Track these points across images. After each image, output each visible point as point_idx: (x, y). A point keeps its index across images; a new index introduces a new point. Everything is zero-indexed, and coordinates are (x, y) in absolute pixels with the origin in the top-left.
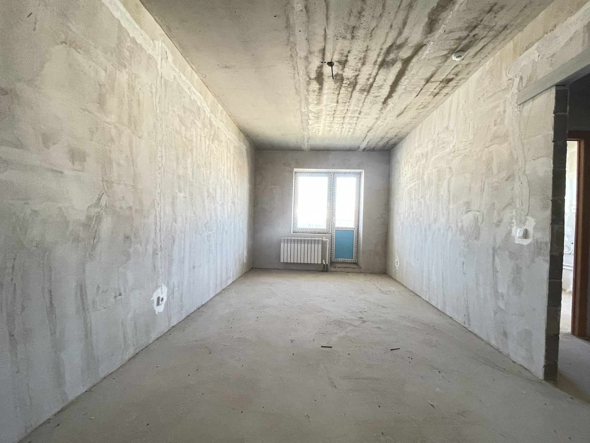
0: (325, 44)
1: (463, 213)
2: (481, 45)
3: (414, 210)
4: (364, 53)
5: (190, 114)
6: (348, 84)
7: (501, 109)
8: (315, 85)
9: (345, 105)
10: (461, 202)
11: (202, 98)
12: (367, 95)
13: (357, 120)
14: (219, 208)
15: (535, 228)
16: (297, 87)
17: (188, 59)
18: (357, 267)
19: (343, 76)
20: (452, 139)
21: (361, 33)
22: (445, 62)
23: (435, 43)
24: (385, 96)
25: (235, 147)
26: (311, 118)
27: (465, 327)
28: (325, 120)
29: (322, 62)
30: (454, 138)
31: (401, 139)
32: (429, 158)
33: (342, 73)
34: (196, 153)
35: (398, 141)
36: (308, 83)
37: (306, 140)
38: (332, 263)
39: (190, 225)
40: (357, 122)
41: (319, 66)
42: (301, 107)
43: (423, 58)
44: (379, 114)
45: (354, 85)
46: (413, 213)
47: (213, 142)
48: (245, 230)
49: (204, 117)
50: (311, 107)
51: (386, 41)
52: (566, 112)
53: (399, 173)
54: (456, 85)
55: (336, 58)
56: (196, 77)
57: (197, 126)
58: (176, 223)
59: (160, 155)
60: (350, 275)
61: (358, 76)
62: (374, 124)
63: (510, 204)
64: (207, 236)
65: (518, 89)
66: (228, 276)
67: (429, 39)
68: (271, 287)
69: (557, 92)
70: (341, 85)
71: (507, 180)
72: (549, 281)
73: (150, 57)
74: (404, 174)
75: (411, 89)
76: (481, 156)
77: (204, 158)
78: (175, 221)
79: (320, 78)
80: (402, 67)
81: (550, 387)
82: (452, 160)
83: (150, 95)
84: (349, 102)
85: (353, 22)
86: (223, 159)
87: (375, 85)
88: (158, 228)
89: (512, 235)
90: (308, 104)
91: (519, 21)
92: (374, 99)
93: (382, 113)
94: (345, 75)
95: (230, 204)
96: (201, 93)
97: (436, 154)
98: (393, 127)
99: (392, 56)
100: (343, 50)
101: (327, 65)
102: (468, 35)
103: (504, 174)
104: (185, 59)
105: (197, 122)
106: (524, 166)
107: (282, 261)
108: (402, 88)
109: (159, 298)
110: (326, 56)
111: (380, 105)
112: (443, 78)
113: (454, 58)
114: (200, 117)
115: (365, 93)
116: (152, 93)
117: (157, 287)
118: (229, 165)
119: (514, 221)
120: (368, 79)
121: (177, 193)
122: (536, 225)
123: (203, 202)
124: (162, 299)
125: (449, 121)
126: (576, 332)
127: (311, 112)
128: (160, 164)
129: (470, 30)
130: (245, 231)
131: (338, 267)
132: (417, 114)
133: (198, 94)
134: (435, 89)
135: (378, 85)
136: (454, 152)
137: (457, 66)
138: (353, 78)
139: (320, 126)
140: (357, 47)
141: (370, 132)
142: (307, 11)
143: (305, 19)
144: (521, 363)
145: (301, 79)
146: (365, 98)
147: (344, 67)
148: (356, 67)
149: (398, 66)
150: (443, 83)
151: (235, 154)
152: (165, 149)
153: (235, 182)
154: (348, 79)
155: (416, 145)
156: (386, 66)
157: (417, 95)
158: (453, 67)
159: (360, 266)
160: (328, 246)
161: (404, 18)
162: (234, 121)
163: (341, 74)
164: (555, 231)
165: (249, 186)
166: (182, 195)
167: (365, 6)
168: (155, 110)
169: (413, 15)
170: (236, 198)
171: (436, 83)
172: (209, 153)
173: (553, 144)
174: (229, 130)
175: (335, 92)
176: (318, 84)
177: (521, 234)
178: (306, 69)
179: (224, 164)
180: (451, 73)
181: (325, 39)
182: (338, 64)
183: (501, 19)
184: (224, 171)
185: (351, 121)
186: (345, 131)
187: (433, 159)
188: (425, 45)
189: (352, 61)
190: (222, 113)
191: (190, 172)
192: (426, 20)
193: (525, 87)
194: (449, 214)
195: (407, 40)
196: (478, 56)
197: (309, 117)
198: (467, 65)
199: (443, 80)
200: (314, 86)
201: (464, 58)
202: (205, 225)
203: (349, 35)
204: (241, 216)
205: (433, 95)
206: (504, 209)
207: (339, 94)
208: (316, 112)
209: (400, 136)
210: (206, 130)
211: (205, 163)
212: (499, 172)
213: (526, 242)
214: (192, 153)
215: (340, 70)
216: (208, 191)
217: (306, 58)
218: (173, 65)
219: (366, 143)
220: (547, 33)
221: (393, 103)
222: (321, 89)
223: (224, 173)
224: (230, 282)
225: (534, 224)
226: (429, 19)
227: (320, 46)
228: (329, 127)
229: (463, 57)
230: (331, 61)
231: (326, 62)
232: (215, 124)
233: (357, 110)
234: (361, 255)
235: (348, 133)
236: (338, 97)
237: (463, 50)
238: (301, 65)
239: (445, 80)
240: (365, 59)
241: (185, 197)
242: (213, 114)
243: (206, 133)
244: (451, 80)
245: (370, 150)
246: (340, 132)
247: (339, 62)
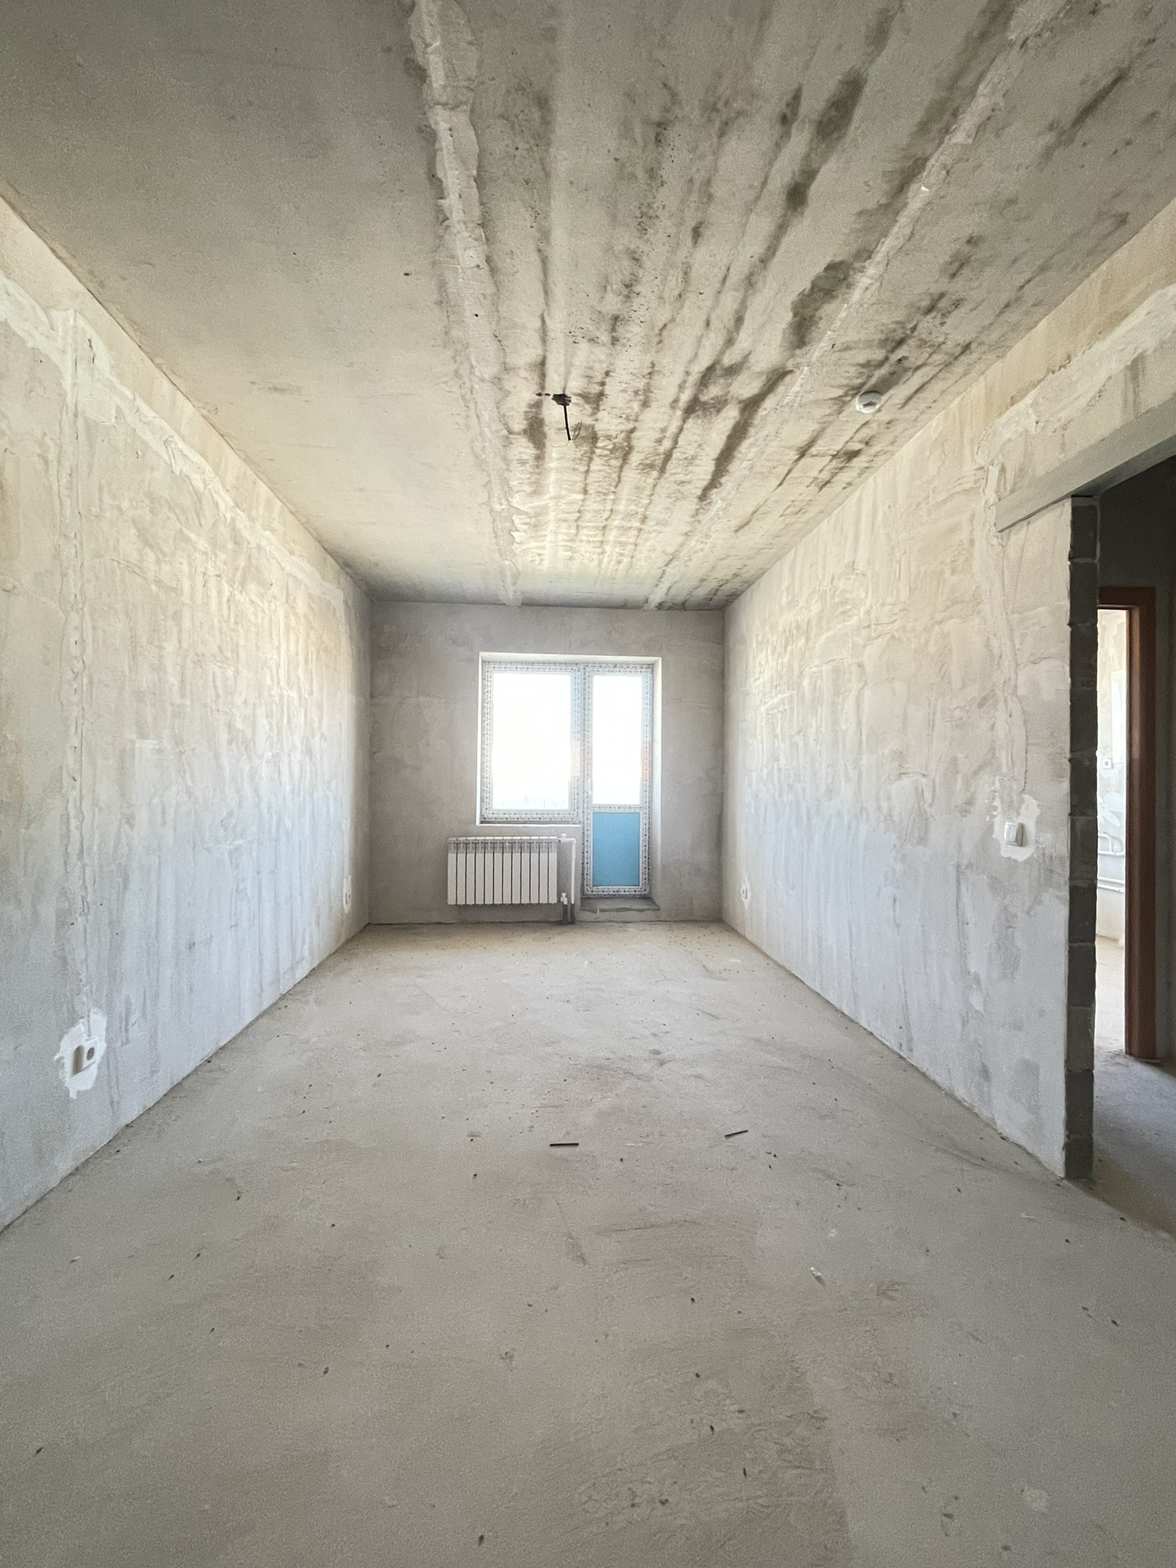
0: (545, 351)
1: (892, 777)
2: (916, 380)
3: (783, 762)
4: (645, 381)
5: (173, 516)
6: (608, 450)
7: (964, 536)
8: (524, 448)
9: (605, 499)
10: (886, 751)
11: (207, 467)
12: (659, 479)
13: (638, 536)
14: (265, 771)
15: (1039, 822)
16: (478, 450)
17: (158, 360)
18: (647, 907)
19: (597, 429)
20: (863, 595)
21: (633, 332)
22: (839, 414)
23: (813, 370)
24: (705, 483)
25: (310, 596)
26: (518, 526)
27: (901, 1057)
28: (556, 533)
29: (540, 395)
30: (867, 593)
31: (749, 583)
32: (813, 635)
33: (593, 422)
34: (192, 622)
35: (740, 588)
36: (507, 442)
37: (509, 580)
38: (585, 898)
39: (175, 829)
40: (639, 541)
41: (532, 403)
42: (489, 497)
43: (786, 400)
44: (692, 523)
45: (625, 451)
46: (779, 770)
47: (242, 587)
48: (344, 821)
49: (213, 521)
50: (516, 501)
51: (696, 355)
52: (1094, 556)
53: (747, 667)
54: (867, 465)
55: (574, 387)
56: (187, 409)
57: (195, 549)
58: (132, 826)
59: (75, 636)
60: (632, 929)
61: (632, 431)
62: (682, 545)
63: (988, 763)
64: (230, 852)
65: (997, 492)
66: (298, 956)
67: (799, 360)
68: (419, 981)
69: (1075, 511)
70: (593, 452)
71: (981, 705)
72: (1070, 947)
73: (38, 359)
74: (758, 670)
75: (764, 470)
76: (927, 643)
77: (217, 633)
78: (130, 820)
79: (535, 430)
80: (741, 419)
81: (1077, 1194)
82: (864, 646)
83: (40, 467)
84: (614, 492)
85: (612, 304)
86: (274, 634)
87: (676, 454)
88: (74, 849)
89: (994, 836)
90: (508, 491)
91: (994, 336)
92: (678, 487)
93: (699, 521)
94: (600, 427)
95: (297, 756)
96: (203, 454)
97: (830, 629)
98: (728, 556)
99: (714, 391)
100: (591, 368)
101: (554, 402)
102: (887, 359)
103: (974, 691)
104: (153, 361)
105: (192, 536)
106: (1013, 676)
107: (451, 901)
108: (743, 466)
109: (78, 1051)
110: (548, 379)
111: (692, 504)
112: (839, 447)
113: (857, 405)
114: (203, 522)
115: (655, 474)
116: (46, 462)
117: (73, 1021)
118: (292, 647)
119: (997, 803)
120: (659, 441)
121: (133, 742)
122: (1041, 814)
123: (217, 757)
124: (91, 1052)
125: (856, 550)
126: (1135, 1049)
127: (519, 512)
128: (78, 666)
129: (889, 348)
130: (346, 824)
131: (602, 911)
132: (783, 526)
133: (196, 458)
134: (821, 471)
135: (686, 456)
136: (869, 626)
137: (866, 424)
138: (623, 435)
139: (543, 548)
140: (629, 363)
141: (671, 566)
142: (493, 271)
143: (490, 289)
144: (1016, 1140)
145: (487, 430)
146: (655, 486)
147: (597, 409)
148: (629, 411)
149: (731, 415)
150: (840, 460)
151: (311, 617)
152: (92, 619)
153: (311, 693)
154: (609, 438)
155: (784, 601)
156: (700, 413)
157: (780, 485)
158: (858, 426)
159: (658, 903)
160: (574, 856)
161: (735, 307)
162: (307, 526)
163: (590, 426)
164: (1078, 832)
165: (354, 701)
166: (149, 744)
167: (641, 272)
168: (58, 511)
169: (757, 304)
170: (317, 738)
171: (823, 458)
172: (232, 620)
173: (1069, 629)
174: (292, 553)
175: (577, 466)
176: (531, 445)
177: (1013, 834)
178: (498, 408)
179: (278, 648)
180: (855, 439)
181: (544, 340)
182: (581, 401)
183: (957, 329)
184: (278, 666)
185: (623, 539)
186: (609, 562)
187: (824, 637)
188: (791, 372)
189: (617, 395)
190: (268, 506)
191: (173, 679)
192: (789, 317)
193: (1012, 491)
194: (860, 778)
195: (746, 358)
196: (911, 404)
197: (513, 523)
198: (889, 423)
199: (838, 452)
200: (521, 449)
201: (882, 407)
202: (222, 821)
203: (606, 333)
204: (333, 785)
205: (817, 485)
206: (976, 773)
207: (587, 472)
208: (532, 512)
209: (746, 576)
210: (222, 556)
211: (220, 648)
212: (964, 686)
213: (1022, 854)
214: (179, 624)
215: (587, 415)
216: (230, 726)
217: (497, 381)
218: (114, 379)
219: (665, 590)
220: (1053, 372)
221: (723, 500)
222: (539, 458)
223: (277, 672)
224: (302, 972)
225: (1038, 812)
226: (795, 315)
227: (532, 354)
228: (566, 551)
229: (878, 406)
230: (562, 393)
231: (548, 395)
232: (249, 538)
233: (637, 513)
234: (658, 875)
235: (616, 567)
236: (586, 479)
237: (877, 390)
238: (485, 395)
239: (842, 452)
240: (650, 394)
241: (160, 751)
242: (243, 511)
243: (222, 566)
244: (855, 454)
245: (676, 608)
246: (596, 562)
247: (585, 396)
